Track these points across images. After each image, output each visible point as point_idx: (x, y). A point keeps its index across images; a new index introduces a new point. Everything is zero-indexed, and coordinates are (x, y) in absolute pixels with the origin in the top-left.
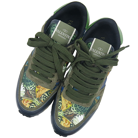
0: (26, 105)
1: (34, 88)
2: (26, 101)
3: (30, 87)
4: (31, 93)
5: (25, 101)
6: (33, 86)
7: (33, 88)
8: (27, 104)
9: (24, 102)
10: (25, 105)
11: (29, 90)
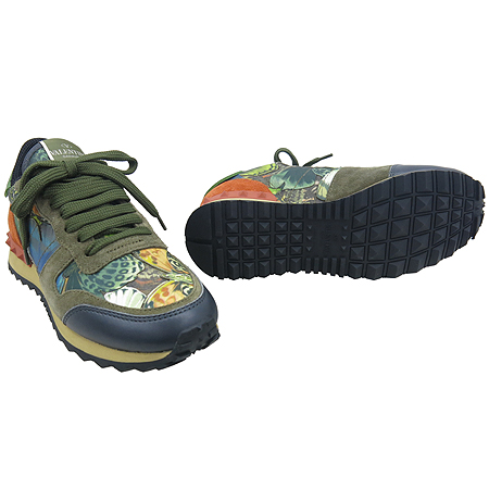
0: (174, 297)
1: (140, 263)
2: (161, 294)
3: (131, 270)
4: (149, 277)
5: (161, 297)
6: (134, 264)
7: (137, 265)
8: (172, 294)
9: (162, 301)
10: (172, 301)
11: (136, 278)
